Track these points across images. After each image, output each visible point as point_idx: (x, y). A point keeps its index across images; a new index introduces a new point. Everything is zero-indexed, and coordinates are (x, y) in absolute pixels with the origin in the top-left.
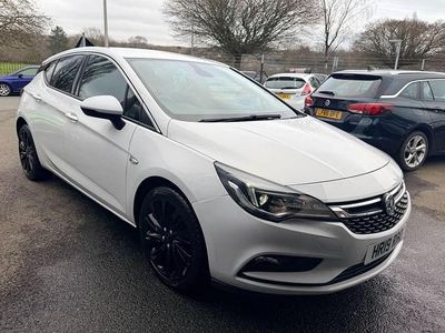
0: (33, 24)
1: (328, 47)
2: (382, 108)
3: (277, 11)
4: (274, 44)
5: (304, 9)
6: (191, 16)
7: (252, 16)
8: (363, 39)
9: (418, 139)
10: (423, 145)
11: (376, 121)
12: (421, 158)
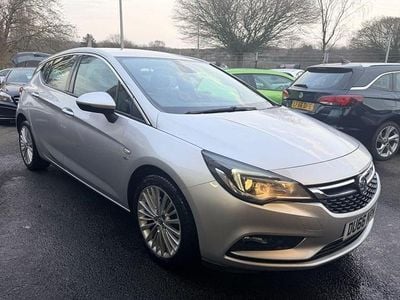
0: (61, 31)
1: (325, 44)
2: (352, 99)
3: (276, 13)
4: (273, 43)
5: (301, 10)
6: (198, 20)
7: (253, 18)
8: (360, 36)
9: (391, 129)
10: (396, 136)
11: (347, 111)
12: (394, 148)
